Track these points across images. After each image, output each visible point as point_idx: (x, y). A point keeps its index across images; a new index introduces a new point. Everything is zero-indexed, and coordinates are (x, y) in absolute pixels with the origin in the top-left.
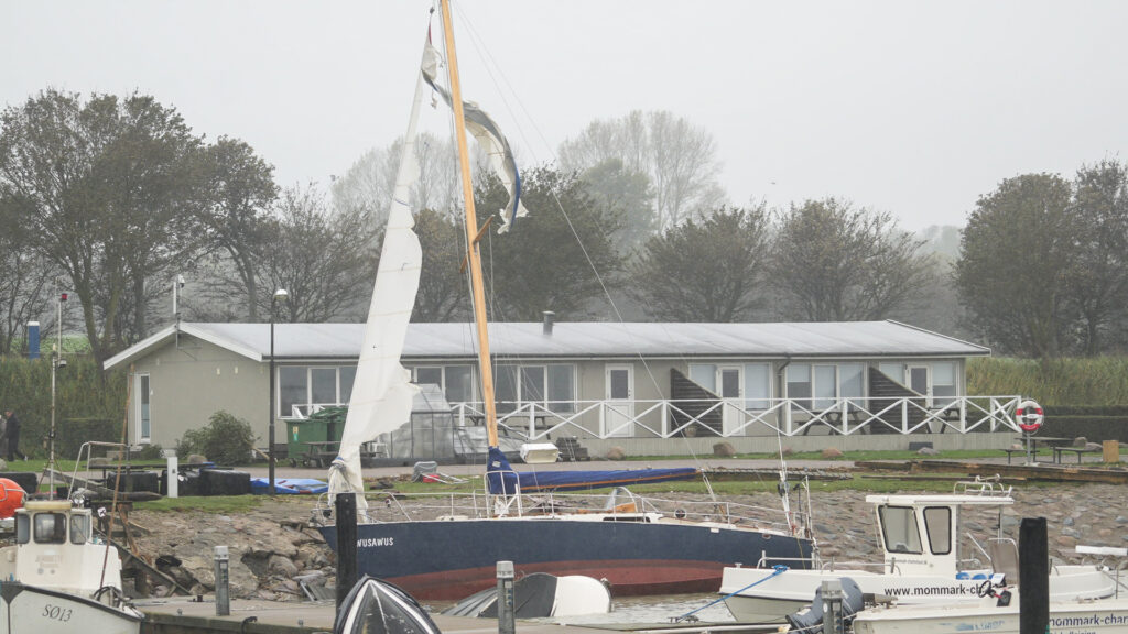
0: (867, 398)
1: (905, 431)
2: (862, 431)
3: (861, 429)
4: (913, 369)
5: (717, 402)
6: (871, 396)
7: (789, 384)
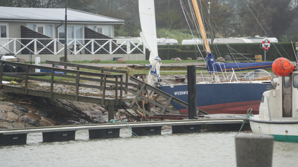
0: (84, 39)
1: (111, 52)
2: (81, 53)
3: (80, 52)
4: (98, 28)
5: (52, 40)
6: (85, 38)
7: (59, 33)
